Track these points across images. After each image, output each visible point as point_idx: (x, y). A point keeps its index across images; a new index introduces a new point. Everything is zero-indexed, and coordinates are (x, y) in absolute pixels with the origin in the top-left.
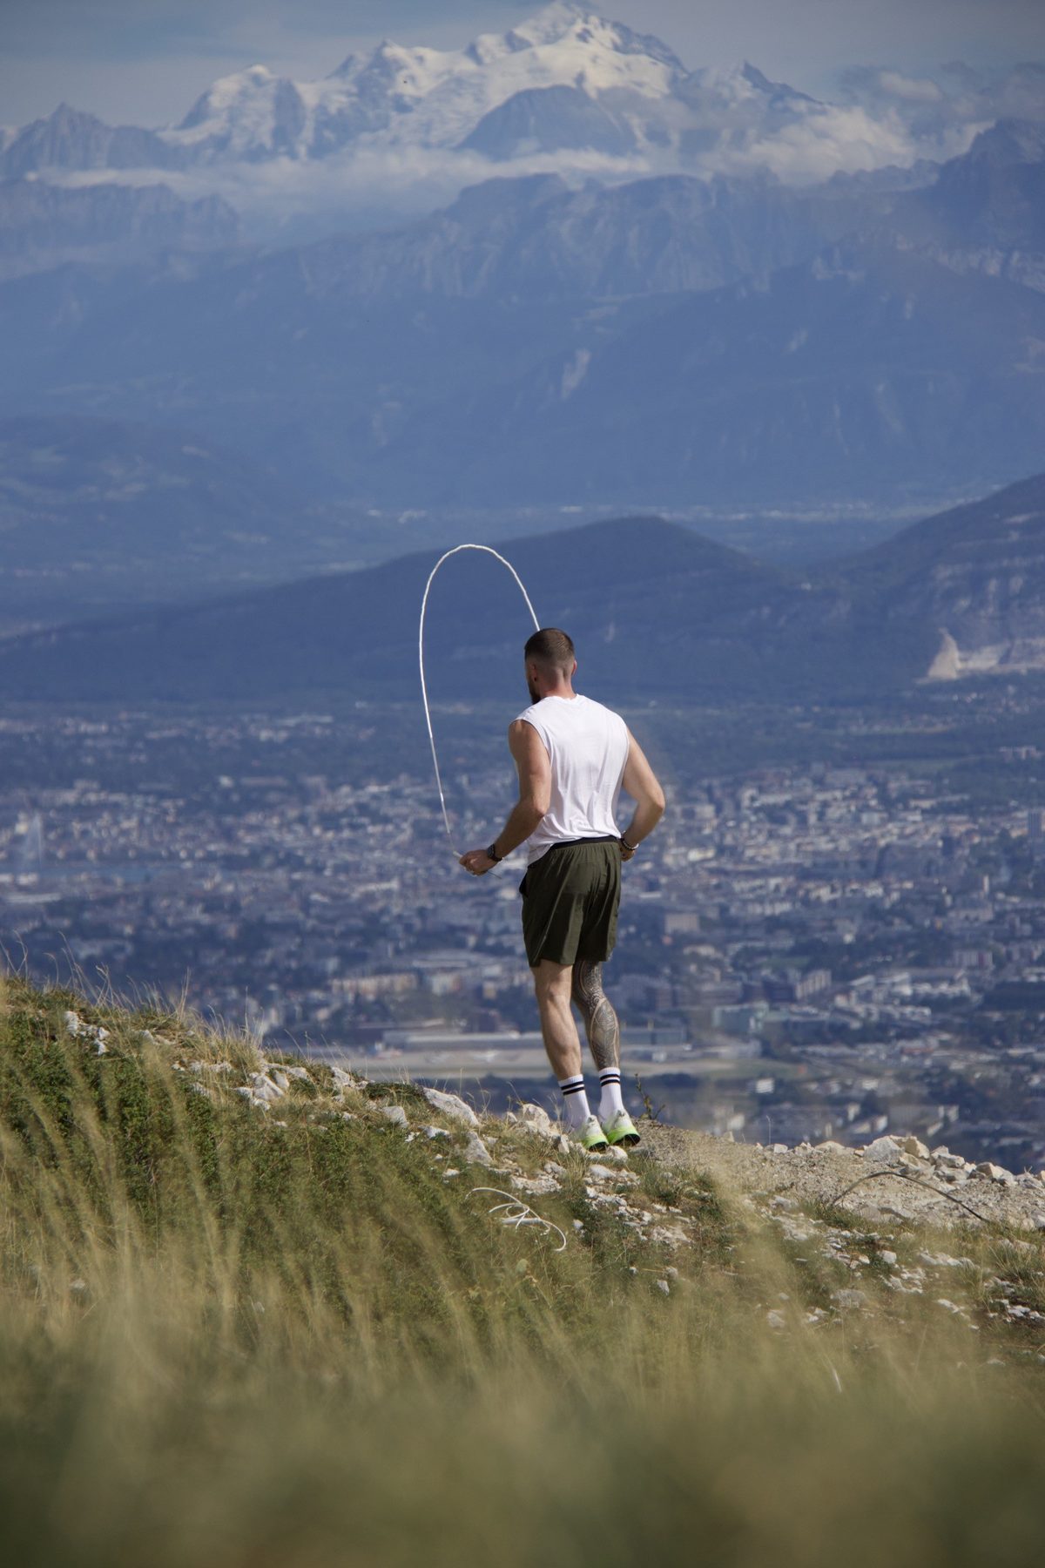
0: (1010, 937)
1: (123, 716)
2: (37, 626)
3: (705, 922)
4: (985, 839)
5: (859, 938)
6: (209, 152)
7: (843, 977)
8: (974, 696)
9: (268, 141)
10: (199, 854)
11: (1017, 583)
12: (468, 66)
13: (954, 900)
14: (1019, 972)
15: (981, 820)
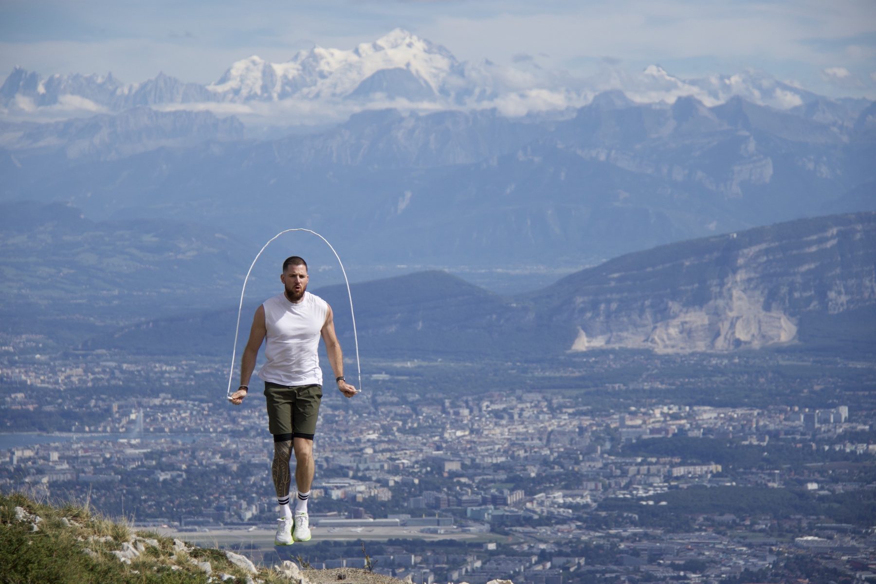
0: (610, 476)
1: (184, 362)
2: (143, 319)
3: (463, 466)
4: (598, 428)
5: (538, 475)
6: (231, 96)
7: (530, 494)
8: (593, 359)
9: (259, 92)
10: (219, 430)
11: (614, 306)
12: (354, 58)
13: (583, 457)
14: (614, 493)
15: (596, 419)
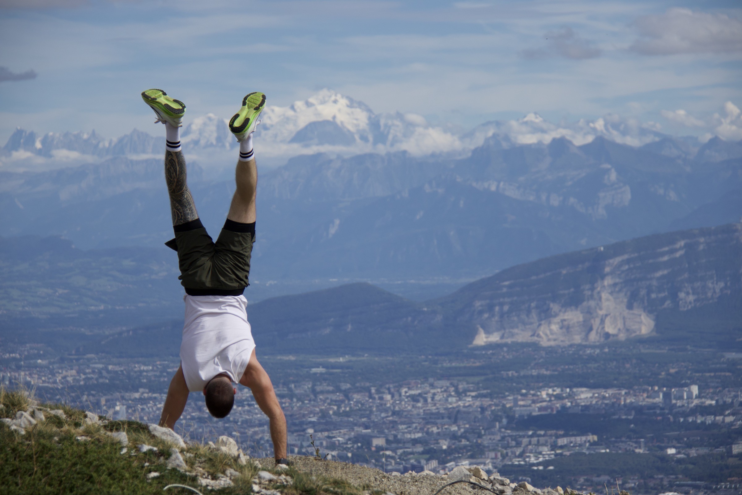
0: (507, 447)
1: (158, 363)
2: (124, 329)
3: (388, 441)
4: (497, 408)
5: (449, 447)
6: (192, 146)
7: (443, 462)
8: (491, 351)
9: (214, 142)
10: (188, 417)
11: (506, 308)
12: (291, 113)
13: (485, 432)
14: (511, 460)
15: (495, 400)
